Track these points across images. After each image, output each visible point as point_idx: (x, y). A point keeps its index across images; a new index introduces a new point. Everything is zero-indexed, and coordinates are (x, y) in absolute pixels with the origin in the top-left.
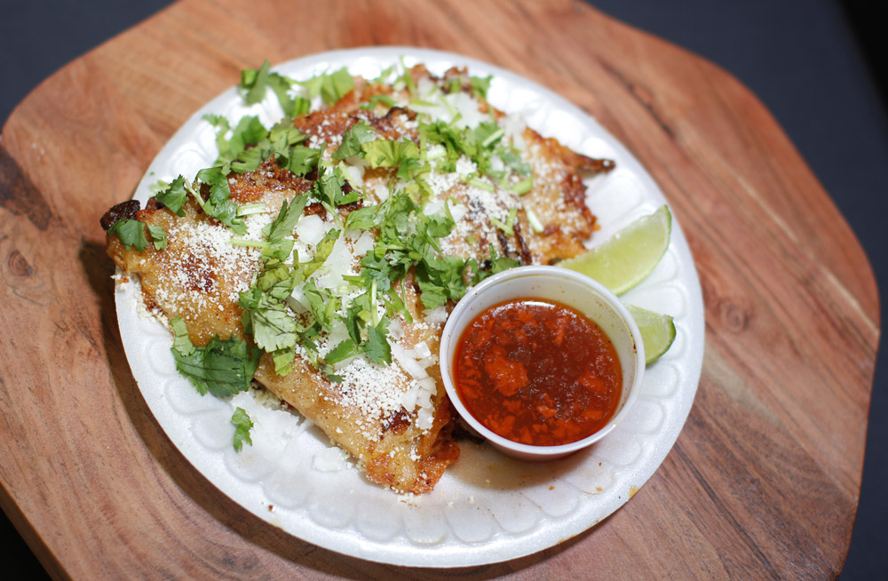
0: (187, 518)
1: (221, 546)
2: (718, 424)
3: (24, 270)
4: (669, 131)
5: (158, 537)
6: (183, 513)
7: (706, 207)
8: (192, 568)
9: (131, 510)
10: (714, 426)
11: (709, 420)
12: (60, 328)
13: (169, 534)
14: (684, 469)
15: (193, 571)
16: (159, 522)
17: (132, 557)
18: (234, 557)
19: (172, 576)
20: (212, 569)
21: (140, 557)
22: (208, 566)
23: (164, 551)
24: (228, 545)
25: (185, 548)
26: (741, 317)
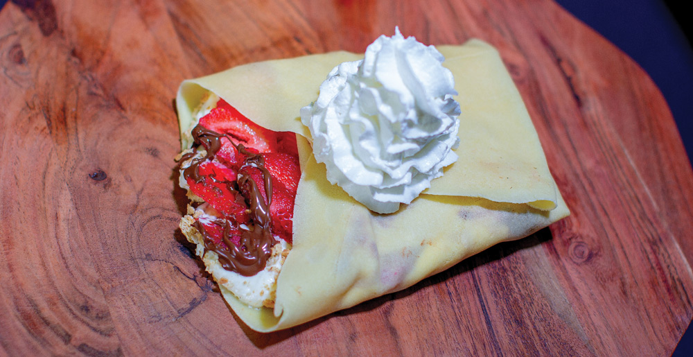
0: (67, 267)
1: (84, 296)
2: (535, 328)
3: (20, 59)
4: (578, 100)
5: (39, 274)
6: (65, 263)
7: (589, 164)
8: (55, 304)
9: (25, 249)
10: (531, 327)
11: (528, 321)
12: (29, 106)
13: (48, 276)
14: (492, 352)
15: (54, 307)
16: (43, 264)
17: (12, 282)
18: (92, 307)
19: (36, 305)
20: (71, 310)
21: (18, 285)
22: (68, 307)
23: (39, 286)
24: (91, 296)
25: (55, 288)
26: (587, 253)
